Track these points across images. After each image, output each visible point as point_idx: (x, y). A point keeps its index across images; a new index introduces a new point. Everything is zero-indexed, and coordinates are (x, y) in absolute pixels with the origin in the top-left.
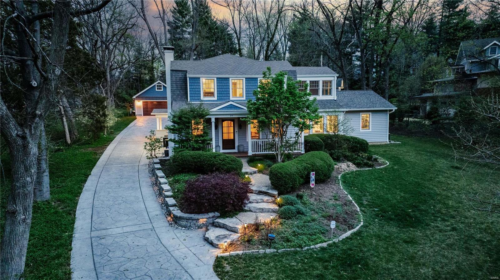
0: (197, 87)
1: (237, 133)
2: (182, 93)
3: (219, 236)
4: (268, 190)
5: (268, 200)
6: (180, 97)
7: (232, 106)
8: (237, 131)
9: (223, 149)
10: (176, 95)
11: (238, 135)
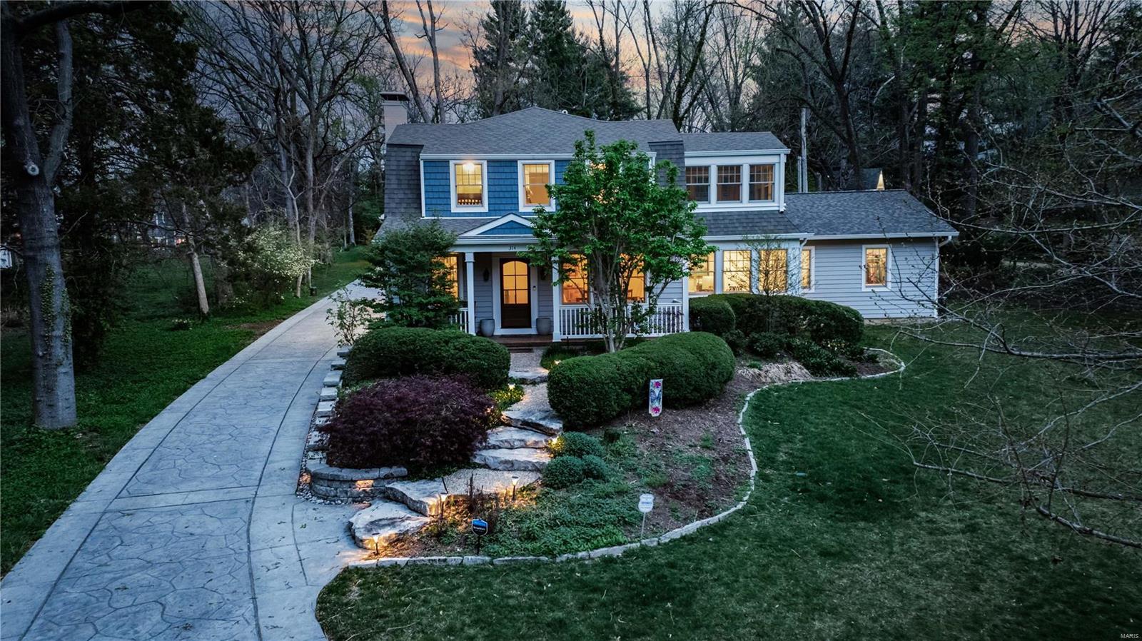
0: (443, 182)
1: (536, 289)
2: (410, 196)
3: (380, 520)
4: (544, 419)
5: (536, 443)
6: (405, 205)
7: (515, 225)
8: (536, 284)
9: (503, 326)
10: (397, 201)
11: (539, 296)
